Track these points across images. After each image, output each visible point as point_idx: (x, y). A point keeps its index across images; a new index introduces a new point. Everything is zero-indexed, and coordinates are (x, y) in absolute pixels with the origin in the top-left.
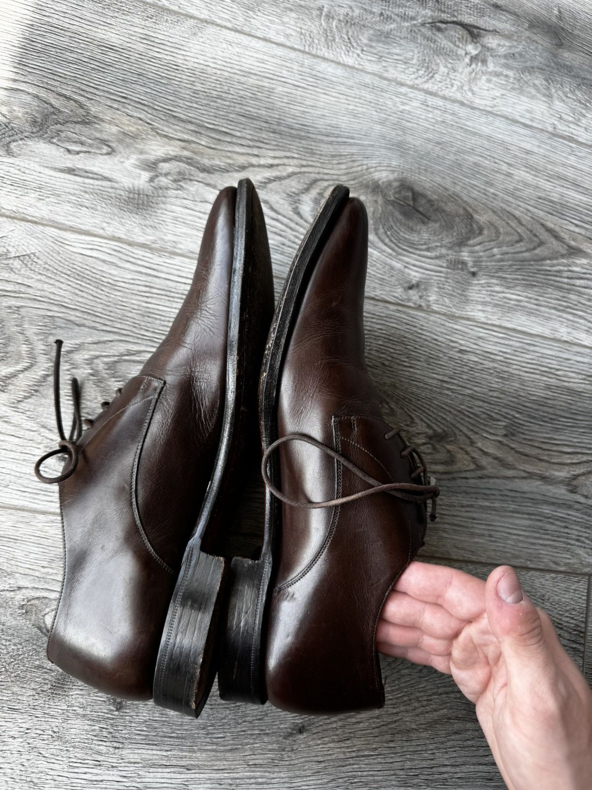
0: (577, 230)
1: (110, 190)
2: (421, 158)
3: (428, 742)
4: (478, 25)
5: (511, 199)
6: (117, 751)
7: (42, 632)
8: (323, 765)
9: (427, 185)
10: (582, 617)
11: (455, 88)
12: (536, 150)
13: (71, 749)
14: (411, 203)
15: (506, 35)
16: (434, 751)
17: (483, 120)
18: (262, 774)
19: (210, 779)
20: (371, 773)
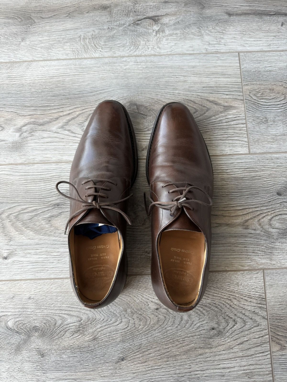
0: (227, 97)
1: (5, 145)
3: (186, 360)
4: (157, 15)
5: (188, 93)
6: (44, 374)
7: (8, 329)
8: (135, 374)
9: (143, 100)
10: (263, 291)
11: (150, 49)
12: (198, 64)
13: (27, 375)
14: (137, 111)
15: (173, 14)
16: (191, 364)
17: (167, 59)
18: (108, 380)
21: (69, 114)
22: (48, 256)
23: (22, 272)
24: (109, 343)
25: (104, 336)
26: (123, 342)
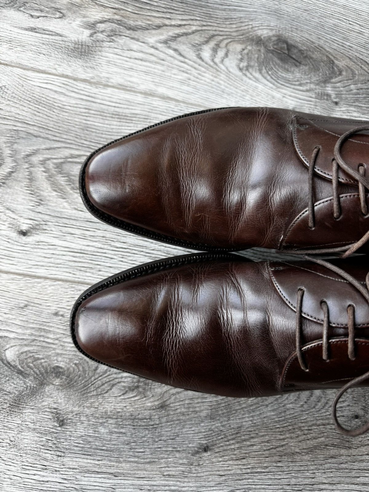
1: (61, 42)
2: (293, 20)
3: (309, 464)
6: (59, 458)
7: (3, 363)
8: (224, 478)
9: (298, 40)
13: (24, 455)
14: (286, 52)
16: (315, 471)
18: (174, 483)
19: (133, 485)
20: (263, 486)
21: (180, 26)
22: (106, 247)
23: (51, 265)
24: (188, 417)
25: (181, 403)
26: (211, 419)
